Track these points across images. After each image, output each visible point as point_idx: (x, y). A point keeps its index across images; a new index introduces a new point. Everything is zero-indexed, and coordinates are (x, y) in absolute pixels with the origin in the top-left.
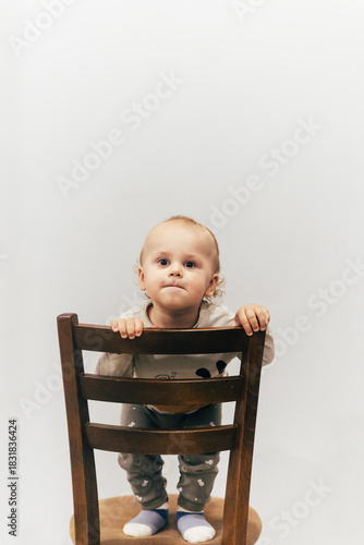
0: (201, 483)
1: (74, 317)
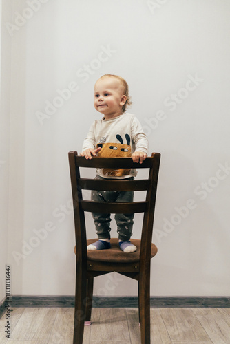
0: (127, 228)
1: (76, 153)
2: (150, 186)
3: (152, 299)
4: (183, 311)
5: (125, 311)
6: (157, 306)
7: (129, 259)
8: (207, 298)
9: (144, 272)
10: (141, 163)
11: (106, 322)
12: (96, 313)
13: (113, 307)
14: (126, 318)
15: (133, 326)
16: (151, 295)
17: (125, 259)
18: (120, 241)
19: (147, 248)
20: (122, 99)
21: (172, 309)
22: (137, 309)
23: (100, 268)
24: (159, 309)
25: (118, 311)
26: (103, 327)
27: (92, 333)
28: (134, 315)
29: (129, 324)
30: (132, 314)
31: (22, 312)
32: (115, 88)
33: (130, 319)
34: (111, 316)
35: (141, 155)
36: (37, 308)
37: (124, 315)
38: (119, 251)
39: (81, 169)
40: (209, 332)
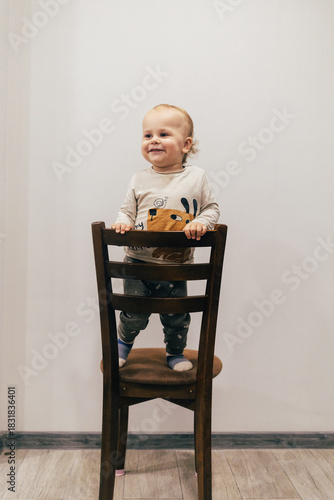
0: (180, 337)
1: (103, 224)
2: (212, 273)
3: (215, 436)
4: (259, 454)
5: (175, 455)
6: (222, 446)
7: (181, 379)
8: (294, 435)
9: (202, 399)
10: (198, 239)
11: (147, 471)
12: (132, 457)
13: (158, 448)
14: (177, 464)
15: (186, 477)
16: (213, 430)
17: (174, 379)
18: (167, 354)
19: (207, 363)
20: (186, 143)
21: (243, 450)
22: (192, 452)
23: (138, 393)
24: (224, 450)
25: (164, 454)
26: (143, 478)
27: (126, 487)
28: (188, 460)
29: (181, 473)
30: (185, 458)
31: (24, 457)
32: (177, 125)
33: (182, 466)
34: (155, 462)
35: (199, 229)
36: (45, 451)
37: (173, 460)
38: (166, 369)
39: (111, 248)
40: (297, 484)
